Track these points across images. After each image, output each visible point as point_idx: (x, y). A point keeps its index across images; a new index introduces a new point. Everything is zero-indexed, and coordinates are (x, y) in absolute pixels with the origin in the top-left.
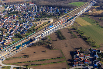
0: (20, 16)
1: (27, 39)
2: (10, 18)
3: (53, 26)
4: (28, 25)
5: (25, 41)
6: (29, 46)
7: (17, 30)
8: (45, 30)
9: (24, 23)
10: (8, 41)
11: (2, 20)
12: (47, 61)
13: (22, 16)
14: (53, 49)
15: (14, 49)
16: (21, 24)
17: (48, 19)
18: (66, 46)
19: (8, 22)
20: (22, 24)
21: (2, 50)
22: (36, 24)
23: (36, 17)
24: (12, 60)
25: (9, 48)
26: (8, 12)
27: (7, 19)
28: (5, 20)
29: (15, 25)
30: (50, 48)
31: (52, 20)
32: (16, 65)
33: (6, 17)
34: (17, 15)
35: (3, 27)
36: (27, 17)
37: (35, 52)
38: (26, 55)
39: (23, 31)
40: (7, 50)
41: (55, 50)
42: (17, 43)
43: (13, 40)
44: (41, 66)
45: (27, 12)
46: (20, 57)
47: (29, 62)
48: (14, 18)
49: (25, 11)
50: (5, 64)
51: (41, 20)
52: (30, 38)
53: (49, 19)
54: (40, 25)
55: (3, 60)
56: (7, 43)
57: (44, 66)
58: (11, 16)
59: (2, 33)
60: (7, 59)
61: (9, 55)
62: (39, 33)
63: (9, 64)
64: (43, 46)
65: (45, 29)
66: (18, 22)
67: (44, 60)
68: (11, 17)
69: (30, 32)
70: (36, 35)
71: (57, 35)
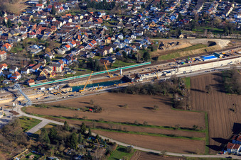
0: (116, 18)
1: (112, 76)
2: (82, 17)
3: (218, 56)
4: (131, 44)
5: (103, 78)
6: (110, 91)
7: (93, 50)
8: (185, 64)
9: (121, 37)
10: (55, 70)
11: (54, 20)
12: (148, 129)
13: (123, 18)
14: (181, 108)
15: (64, 90)
16: (111, 37)
17: (212, 36)
18: (231, 110)
19: (72, 28)
20: (113, 39)
21: (29, 86)
22: (162, 45)
23: (174, 26)
24: (49, 110)
25: (51, 85)
26: (81, 4)
27: (70, 21)
28: (65, 22)
29: (90, 37)
30: (175, 105)
31: (228, 41)
32: (55, 120)
33: (70, 15)
34: (107, 14)
35: (52, 38)
36: (140, 24)
37: (120, 106)
38: (93, 106)
39: (108, 54)
40: (43, 89)
41: (186, 112)
42: (79, 80)
43: (69, 71)
44: (126, 134)
45: (148, 8)
46: (75, 108)
47: (97, 121)
48: (95, 20)
49: (143, 6)
50: (29, 114)
51: (185, 37)
52: (122, 74)
53: (214, 38)
54: (175, 48)
55: (27, 106)
56: (49, 74)
57: (135, 136)
58: (88, 13)
59: (44, 51)
60: (36, 106)
61: (46, 99)
62: (160, 66)
63: (39, 115)
64: (156, 96)
65: (187, 62)
66: (103, 32)
67: (140, 125)
68: (86, 15)
69: (132, 61)
70: (147, 71)
71: (219, 81)
